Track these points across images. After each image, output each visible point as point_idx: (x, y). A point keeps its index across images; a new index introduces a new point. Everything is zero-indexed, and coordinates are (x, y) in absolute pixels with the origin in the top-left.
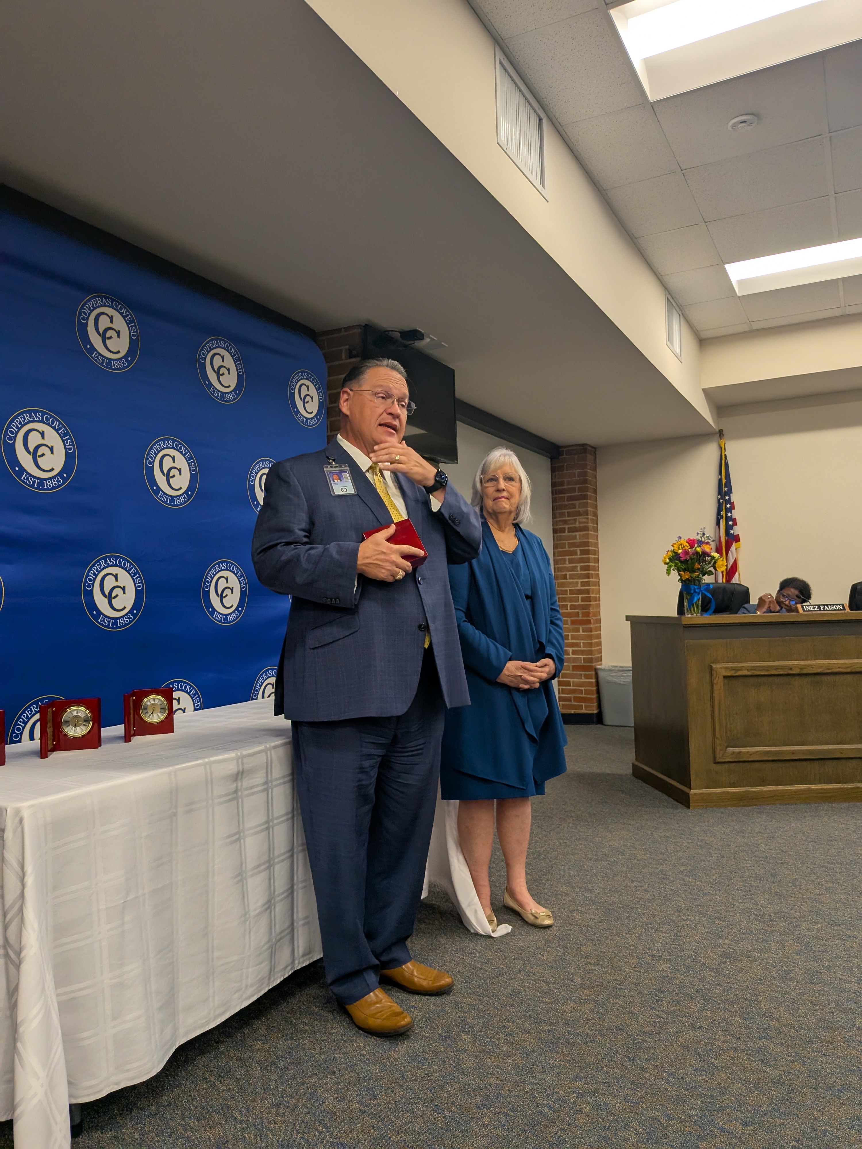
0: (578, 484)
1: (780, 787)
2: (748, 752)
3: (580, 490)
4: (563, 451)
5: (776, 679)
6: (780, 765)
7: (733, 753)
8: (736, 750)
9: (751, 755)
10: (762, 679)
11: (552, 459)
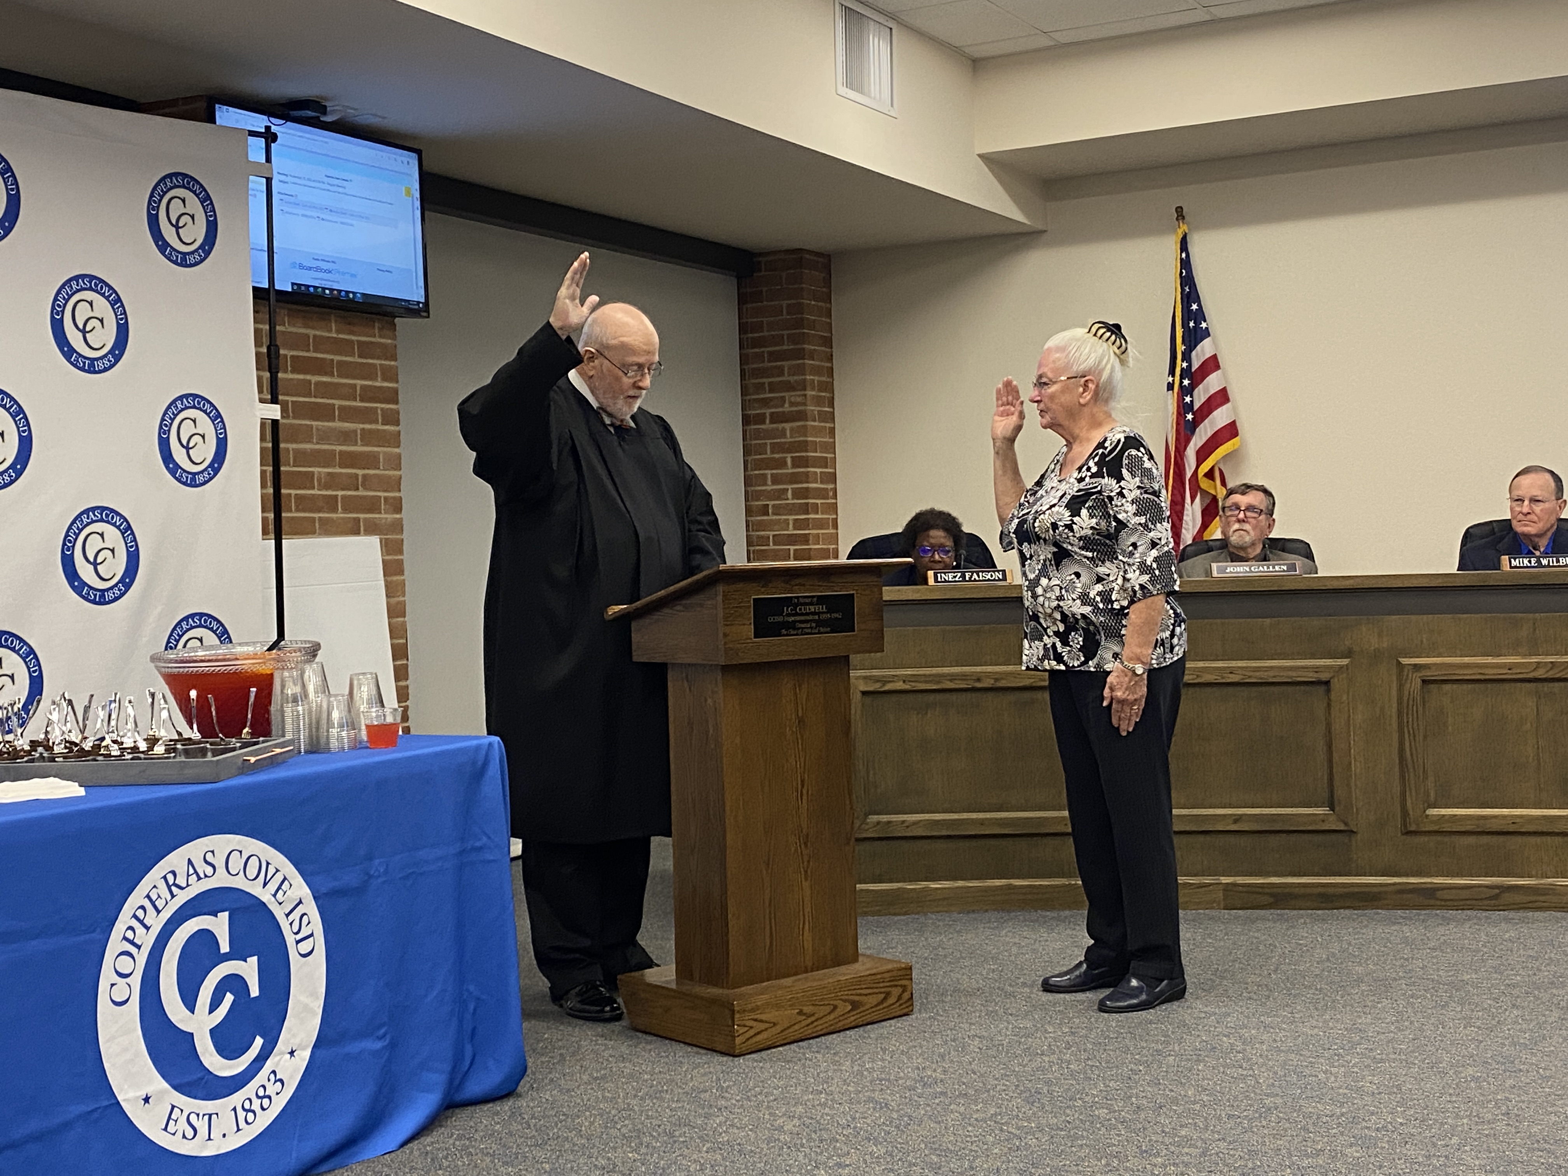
0: (787, 329)
1: (960, 883)
2: (903, 822)
3: (793, 339)
4: (760, 262)
5: (954, 697)
6: (961, 844)
7: (878, 823)
8: (885, 818)
9: (908, 827)
10: (932, 697)
11: (739, 278)
